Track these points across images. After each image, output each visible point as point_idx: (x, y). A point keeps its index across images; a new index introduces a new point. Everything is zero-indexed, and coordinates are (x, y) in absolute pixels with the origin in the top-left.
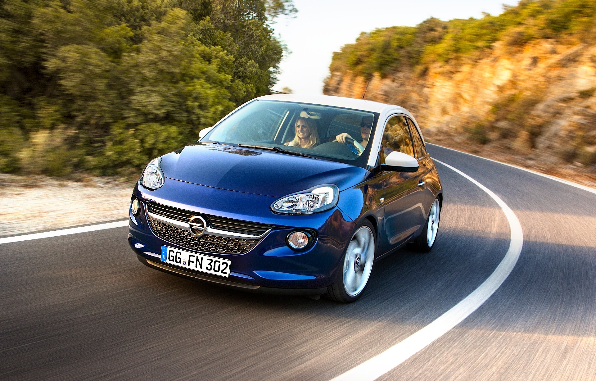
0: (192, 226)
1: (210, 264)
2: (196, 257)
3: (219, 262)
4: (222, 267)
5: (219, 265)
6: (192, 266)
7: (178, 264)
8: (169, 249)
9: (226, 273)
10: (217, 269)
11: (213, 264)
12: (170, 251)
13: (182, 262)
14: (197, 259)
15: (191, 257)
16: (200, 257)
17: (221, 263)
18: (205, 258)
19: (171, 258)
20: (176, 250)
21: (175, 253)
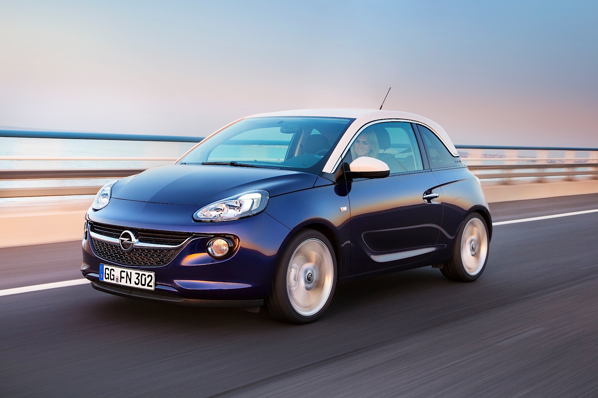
0: (122, 241)
1: (137, 278)
2: (126, 272)
3: (145, 275)
4: (148, 280)
5: (145, 279)
6: (123, 283)
7: (112, 282)
8: (105, 267)
9: (151, 286)
10: (143, 283)
11: (140, 278)
12: (106, 269)
13: (115, 279)
14: (127, 275)
15: (122, 273)
16: (129, 271)
17: (147, 276)
18: (134, 272)
19: (107, 276)
20: (110, 268)
21: (110, 270)
